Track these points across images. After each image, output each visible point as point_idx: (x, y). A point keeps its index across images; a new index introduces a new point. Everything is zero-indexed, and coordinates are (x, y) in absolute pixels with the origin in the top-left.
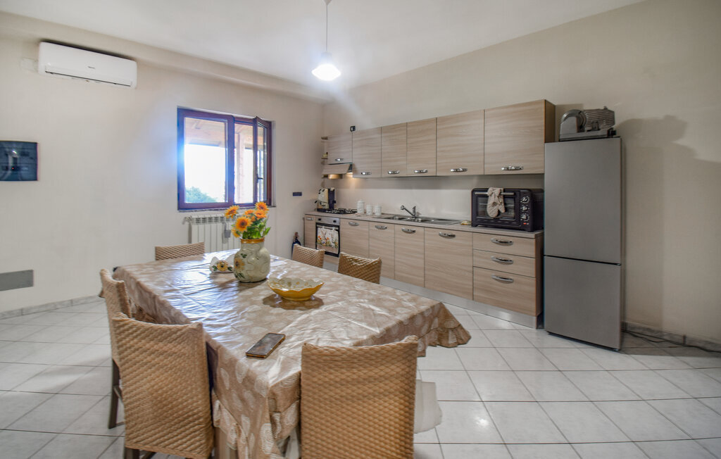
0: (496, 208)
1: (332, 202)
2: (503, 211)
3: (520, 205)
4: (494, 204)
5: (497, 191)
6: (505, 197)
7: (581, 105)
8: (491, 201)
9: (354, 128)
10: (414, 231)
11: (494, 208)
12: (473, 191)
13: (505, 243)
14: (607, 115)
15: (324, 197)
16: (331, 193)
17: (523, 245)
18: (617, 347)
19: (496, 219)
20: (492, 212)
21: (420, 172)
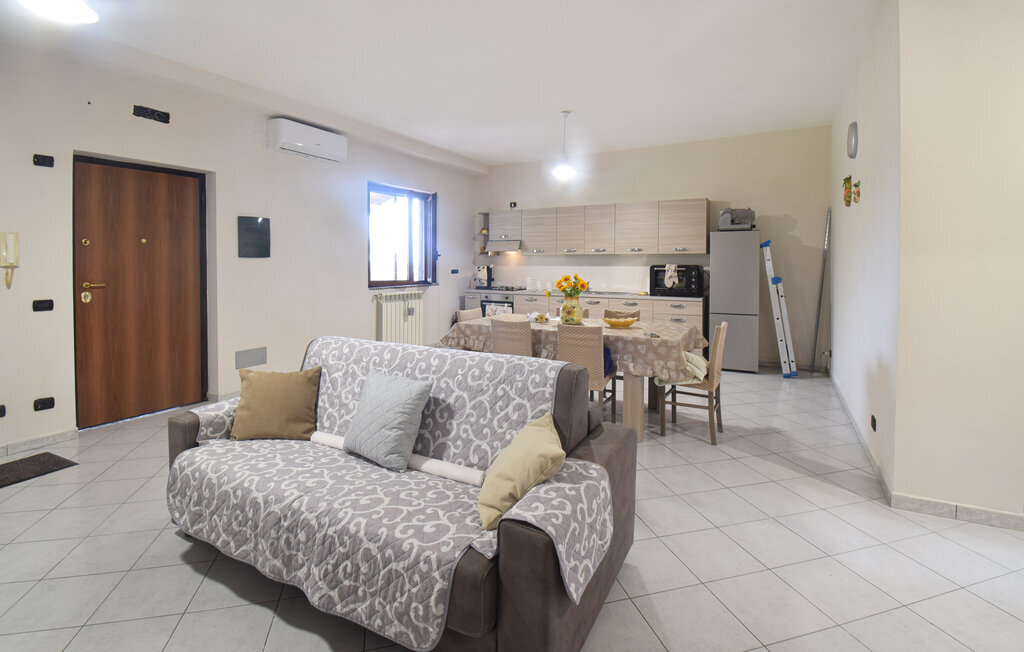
0: (671, 281)
1: (490, 279)
2: (677, 282)
3: (691, 278)
4: (671, 277)
5: (673, 267)
6: (678, 271)
7: (729, 203)
8: (667, 275)
9: (515, 205)
10: (598, 302)
11: (670, 279)
12: (652, 268)
13: (679, 307)
14: (748, 215)
15: (483, 275)
16: (489, 271)
17: (693, 307)
18: (757, 370)
19: (671, 288)
20: (668, 283)
21: (597, 251)
